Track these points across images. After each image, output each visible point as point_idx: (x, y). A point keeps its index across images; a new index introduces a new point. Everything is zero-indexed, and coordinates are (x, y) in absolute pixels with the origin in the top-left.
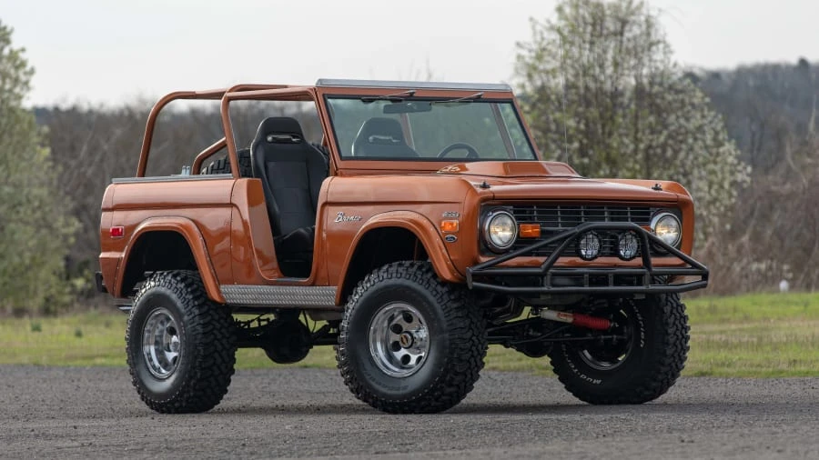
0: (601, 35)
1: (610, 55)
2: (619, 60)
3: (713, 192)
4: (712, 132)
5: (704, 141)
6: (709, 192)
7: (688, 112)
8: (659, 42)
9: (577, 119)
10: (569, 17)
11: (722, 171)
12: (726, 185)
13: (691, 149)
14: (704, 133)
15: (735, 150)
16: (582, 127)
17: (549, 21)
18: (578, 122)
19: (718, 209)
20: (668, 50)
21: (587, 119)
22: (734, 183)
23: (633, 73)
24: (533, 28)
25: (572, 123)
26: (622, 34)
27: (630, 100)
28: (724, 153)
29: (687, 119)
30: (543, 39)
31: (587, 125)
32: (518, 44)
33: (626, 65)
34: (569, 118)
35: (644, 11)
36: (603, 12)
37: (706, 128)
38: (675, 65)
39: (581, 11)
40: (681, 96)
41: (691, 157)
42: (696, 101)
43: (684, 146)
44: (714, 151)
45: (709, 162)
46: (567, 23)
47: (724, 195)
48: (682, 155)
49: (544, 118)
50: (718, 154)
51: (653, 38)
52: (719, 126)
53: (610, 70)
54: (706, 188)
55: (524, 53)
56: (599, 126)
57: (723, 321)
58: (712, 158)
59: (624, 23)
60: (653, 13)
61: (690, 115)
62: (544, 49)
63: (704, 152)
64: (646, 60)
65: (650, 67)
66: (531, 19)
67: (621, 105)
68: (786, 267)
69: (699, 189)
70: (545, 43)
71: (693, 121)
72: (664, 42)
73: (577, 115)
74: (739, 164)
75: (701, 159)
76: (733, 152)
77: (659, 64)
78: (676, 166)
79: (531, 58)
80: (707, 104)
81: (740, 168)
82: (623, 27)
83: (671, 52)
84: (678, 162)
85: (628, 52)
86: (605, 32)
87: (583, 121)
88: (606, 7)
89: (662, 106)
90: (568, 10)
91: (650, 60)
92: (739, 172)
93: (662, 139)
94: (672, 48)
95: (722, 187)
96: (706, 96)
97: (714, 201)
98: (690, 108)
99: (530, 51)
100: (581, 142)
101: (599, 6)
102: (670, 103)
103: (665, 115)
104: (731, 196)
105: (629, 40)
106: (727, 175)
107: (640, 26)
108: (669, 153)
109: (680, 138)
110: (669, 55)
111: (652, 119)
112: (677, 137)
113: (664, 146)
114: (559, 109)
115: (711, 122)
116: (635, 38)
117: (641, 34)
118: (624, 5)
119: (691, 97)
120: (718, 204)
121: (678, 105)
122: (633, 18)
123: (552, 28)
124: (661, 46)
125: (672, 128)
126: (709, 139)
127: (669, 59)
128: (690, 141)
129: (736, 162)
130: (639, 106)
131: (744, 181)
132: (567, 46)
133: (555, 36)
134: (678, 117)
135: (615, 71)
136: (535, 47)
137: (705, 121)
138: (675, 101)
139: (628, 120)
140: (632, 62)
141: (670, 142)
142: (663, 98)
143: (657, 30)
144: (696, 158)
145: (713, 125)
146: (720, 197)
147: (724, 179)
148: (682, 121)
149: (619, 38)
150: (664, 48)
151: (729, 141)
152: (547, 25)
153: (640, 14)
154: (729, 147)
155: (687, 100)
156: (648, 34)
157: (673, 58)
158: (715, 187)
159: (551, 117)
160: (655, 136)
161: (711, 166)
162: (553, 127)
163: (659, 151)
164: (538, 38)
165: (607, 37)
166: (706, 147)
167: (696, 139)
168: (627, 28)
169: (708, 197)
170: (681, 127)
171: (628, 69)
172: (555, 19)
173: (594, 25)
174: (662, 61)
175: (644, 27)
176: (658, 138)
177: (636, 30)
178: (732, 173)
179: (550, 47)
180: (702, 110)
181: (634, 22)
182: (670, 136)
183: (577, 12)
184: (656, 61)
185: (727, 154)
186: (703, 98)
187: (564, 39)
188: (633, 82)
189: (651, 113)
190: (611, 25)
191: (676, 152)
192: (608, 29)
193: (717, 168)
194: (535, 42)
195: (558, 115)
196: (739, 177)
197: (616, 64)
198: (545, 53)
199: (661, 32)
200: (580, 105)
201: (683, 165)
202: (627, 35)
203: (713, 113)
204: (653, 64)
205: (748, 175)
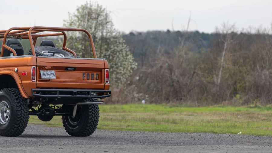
0: (91, 18)
1: (94, 25)
2: (96, 27)
3: (125, 71)
4: (125, 51)
5: (123, 54)
6: (123, 71)
7: (118, 45)
8: (109, 22)
9: (82, 45)
10: (81, 13)
11: (128, 64)
12: (129, 69)
13: (118, 57)
14: (122, 52)
15: (133, 57)
16: (83, 48)
17: (74, 13)
18: (82, 46)
19: (126, 76)
20: (112, 25)
21: (85, 45)
22: (131, 68)
23: (101, 31)
24: (69, 15)
25: (80, 46)
26: (97, 19)
27: (99, 40)
28: (129, 58)
29: (117, 47)
30: (72, 19)
31: (85, 47)
32: (64, 21)
33: (98, 28)
34: (79, 45)
35: (105, 11)
36: (92, 11)
37: (123, 50)
38: (114, 29)
39: (85, 11)
40: (115, 40)
41: (118, 59)
42: (121, 41)
43: (116, 56)
44: (125, 58)
45: (124, 61)
46: (80, 14)
47: (128, 72)
48: (115, 58)
49: (71, 44)
50: (127, 59)
51: (108, 20)
52: (128, 50)
53: (93, 30)
54: (122, 69)
55: (66, 23)
56: (89, 48)
57: (117, 112)
58: (125, 60)
59: (99, 15)
60: (108, 12)
61: (118, 46)
62: (72, 22)
63: (122, 58)
64: (105, 28)
65: (106, 30)
66: (69, 13)
67: (96, 41)
68: (147, 96)
69: (120, 70)
70: (72, 21)
71: (119, 47)
72: (111, 22)
73: (82, 44)
74: (133, 62)
75: (121, 60)
76: (132, 58)
77: (109, 29)
78: (113, 62)
79: (68, 25)
80: (124, 42)
81: (134, 63)
82: (98, 16)
83: (113, 25)
84: (114, 61)
85: (100, 24)
86: (92, 18)
87: (84, 46)
88: (93, 9)
89: (109, 42)
90: (80, 10)
91: (107, 27)
92: (133, 64)
93: (109, 53)
94: (114, 24)
95: (127, 69)
96: (124, 40)
97: (124, 74)
98: (118, 43)
99: (68, 23)
100: (83, 52)
101: (90, 9)
102: (112, 42)
103: (110, 45)
104: (130, 72)
105: (100, 21)
106: (130, 65)
107: (104, 16)
108: (111, 58)
109: (115, 53)
110: (112, 26)
111: (106, 46)
112: (114, 52)
113: (109, 55)
114: (76, 42)
115: (125, 48)
116: (102, 20)
117: (104, 19)
118: (99, 9)
119: (119, 40)
120: (126, 75)
121: (115, 42)
122: (101, 14)
123: (75, 16)
124: (110, 23)
125: (112, 50)
126: (124, 53)
127: (113, 27)
128: (118, 54)
129: (132, 61)
130: (102, 42)
131: (135, 68)
132: (80, 22)
133: (76, 18)
134: (114, 46)
135: (95, 30)
136: (69, 21)
137: (123, 48)
138: (114, 41)
139: (98, 46)
140: (101, 28)
141: (111, 54)
142: (110, 40)
143: (109, 18)
144: (119, 60)
145: (125, 49)
146: (127, 72)
147: (128, 66)
148: (116, 48)
149: (96, 19)
150: (111, 24)
151: (131, 54)
152: (74, 15)
153: (104, 13)
154: (130, 56)
155: (118, 41)
156: (106, 19)
157: (114, 27)
158: (125, 69)
159: (74, 45)
160: (107, 52)
161: (124, 63)
162: (74, 47)
163: (108, 57)
164: (71, 19)
165: (93, 19)
166: (123, 56)
167: (120, 54)
168: (100, 17)
169: (123, 72)
170: (115, 49)
171: (99, 30)
172: (76, 13)
173: (89, 16)
174: (110, 28)
175: (105, 17)
176: (107, 53)
177: (103, 18)
178: (131, 65)
179: (74, 22)
180: (122, 44)
181: (102, 15)
182: (111, 52)
183: (83, 11)
184: (108, 28)
185: (129, 59)
186: (123, 40)
187: (79, 19)
188: (101, 34)
189: (106, 45)
190: (94, 16)
191: (113, 57)
192: (93, 17)
193: (126, 63)
194: (70, 20)
195: (76, 44)
196: (133, 66)
197: (95, 28)
198: (73, 24)
199: (110, 19)
200: (83, 41)
201: (115, 62)
202: (99, 19)
203: (126, 45)
204: (107, 29)
205: (136, 66)
